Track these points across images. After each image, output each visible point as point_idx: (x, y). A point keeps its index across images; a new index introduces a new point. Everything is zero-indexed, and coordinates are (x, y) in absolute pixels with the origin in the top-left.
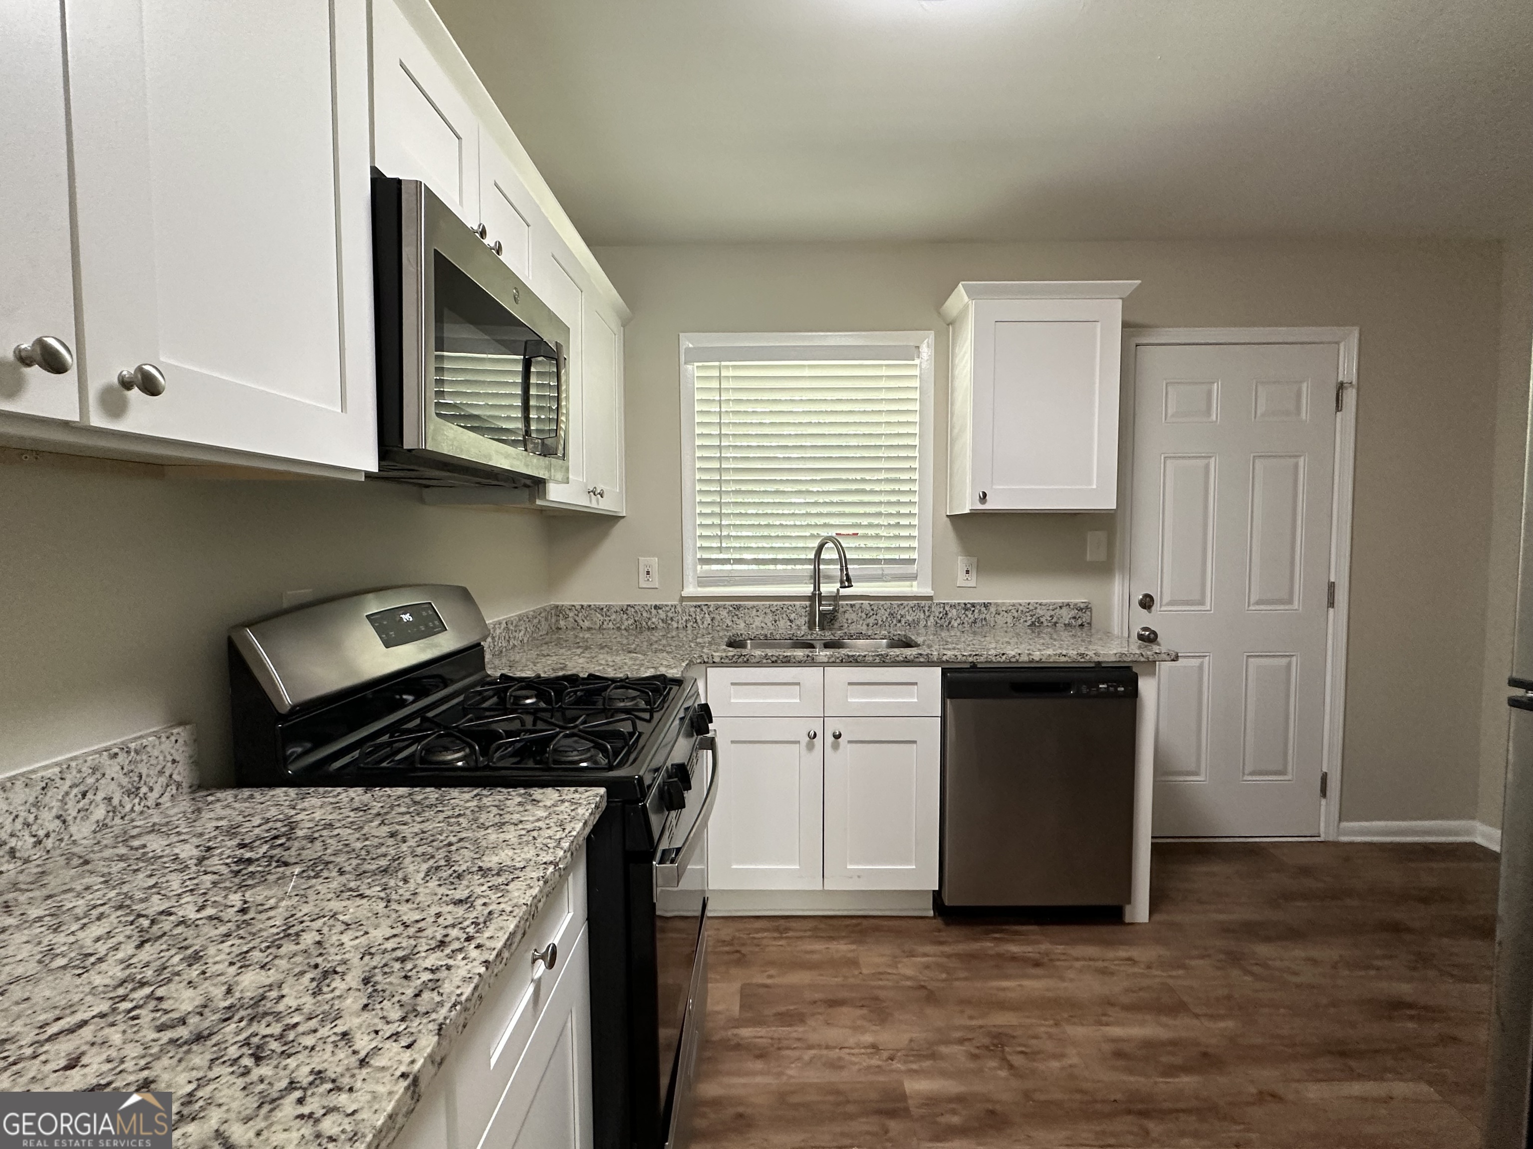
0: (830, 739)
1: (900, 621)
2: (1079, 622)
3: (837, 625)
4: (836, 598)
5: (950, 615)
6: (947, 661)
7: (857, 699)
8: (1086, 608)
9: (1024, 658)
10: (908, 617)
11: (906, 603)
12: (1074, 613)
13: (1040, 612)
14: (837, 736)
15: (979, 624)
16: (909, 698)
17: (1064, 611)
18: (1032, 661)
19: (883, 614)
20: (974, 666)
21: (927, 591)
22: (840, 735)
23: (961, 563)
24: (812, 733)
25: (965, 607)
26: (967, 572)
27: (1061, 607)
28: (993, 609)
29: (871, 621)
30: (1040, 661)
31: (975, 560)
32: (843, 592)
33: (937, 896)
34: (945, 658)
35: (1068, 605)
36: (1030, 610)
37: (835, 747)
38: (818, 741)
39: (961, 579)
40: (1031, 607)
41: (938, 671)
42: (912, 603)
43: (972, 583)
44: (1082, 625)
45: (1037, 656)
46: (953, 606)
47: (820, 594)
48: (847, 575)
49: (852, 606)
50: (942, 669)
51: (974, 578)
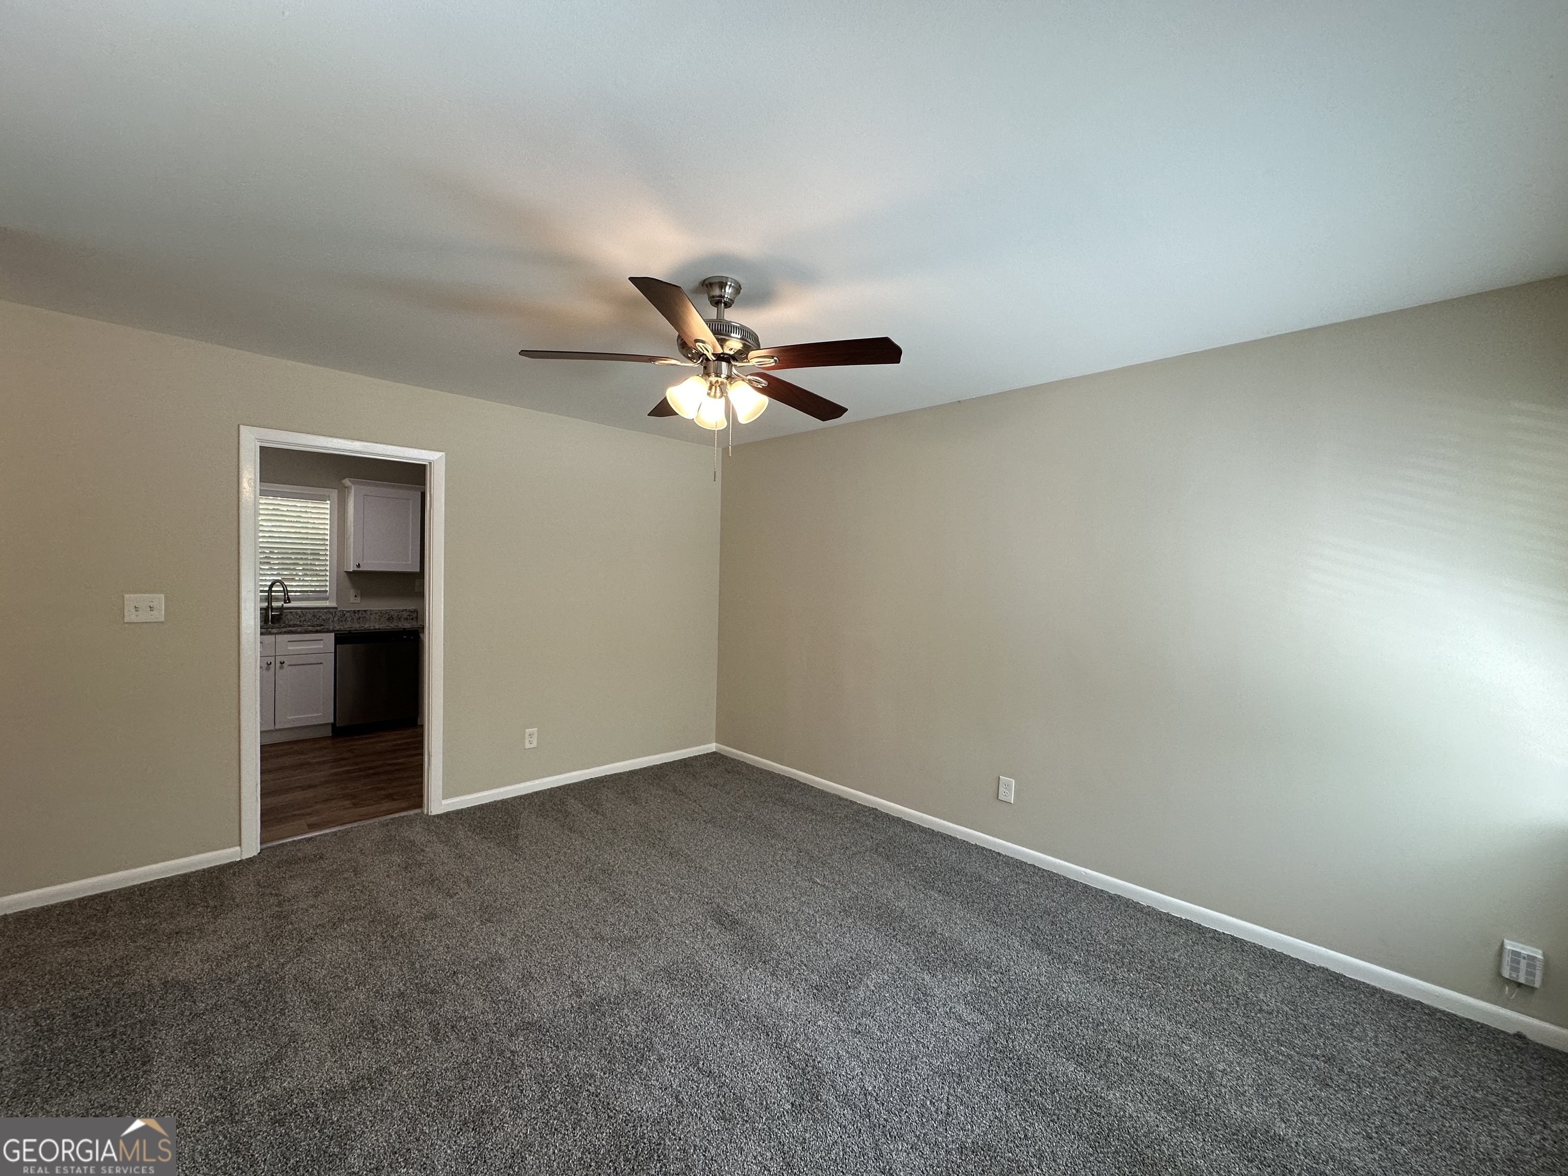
0: (278, 665)
1: (318, 619)
2: (411, 617)
3: (282, 622)
4: (281, 609)
5: (346, 616)
6: (337, 631)
7: (292, 648)
8: (416, 611)
9: (372, 628)
10: (323, 617)
11: (322, 610)
12: (408, 613)
13: (392, 613)
14: (282, 663)
15: (361, 619)
16: (319, 646)
17: (404, 612)
18: (375, 629)
19: (309, 616)
20: (350, 631)
21: (334, 605)
22: (284, 662)
23: (352, 592)
24: (269, 663)
25: (354, 612)
26: (356, 596)
27: (402, 611)
28: (369, 613)
29: (302, 619)
30: (379, 629)
31: (360, 591)
32: (285, 605)
33: (333, 725)
34: (335, 629)
35: (406, 610)
36: (386, 612)
37: (281, 668)
38: (272, 666)
39: (352, 599)
40: (388, 611)
41: (333, 634)
42: (325, 611)
43: (359, 602)
44: (412, 619)
45: (377, 627)
46: (347, 612)
47: (272, 606)
48: (288, 597)
49: (291, 612)
50: (335, 635)
51: (359, 599)
